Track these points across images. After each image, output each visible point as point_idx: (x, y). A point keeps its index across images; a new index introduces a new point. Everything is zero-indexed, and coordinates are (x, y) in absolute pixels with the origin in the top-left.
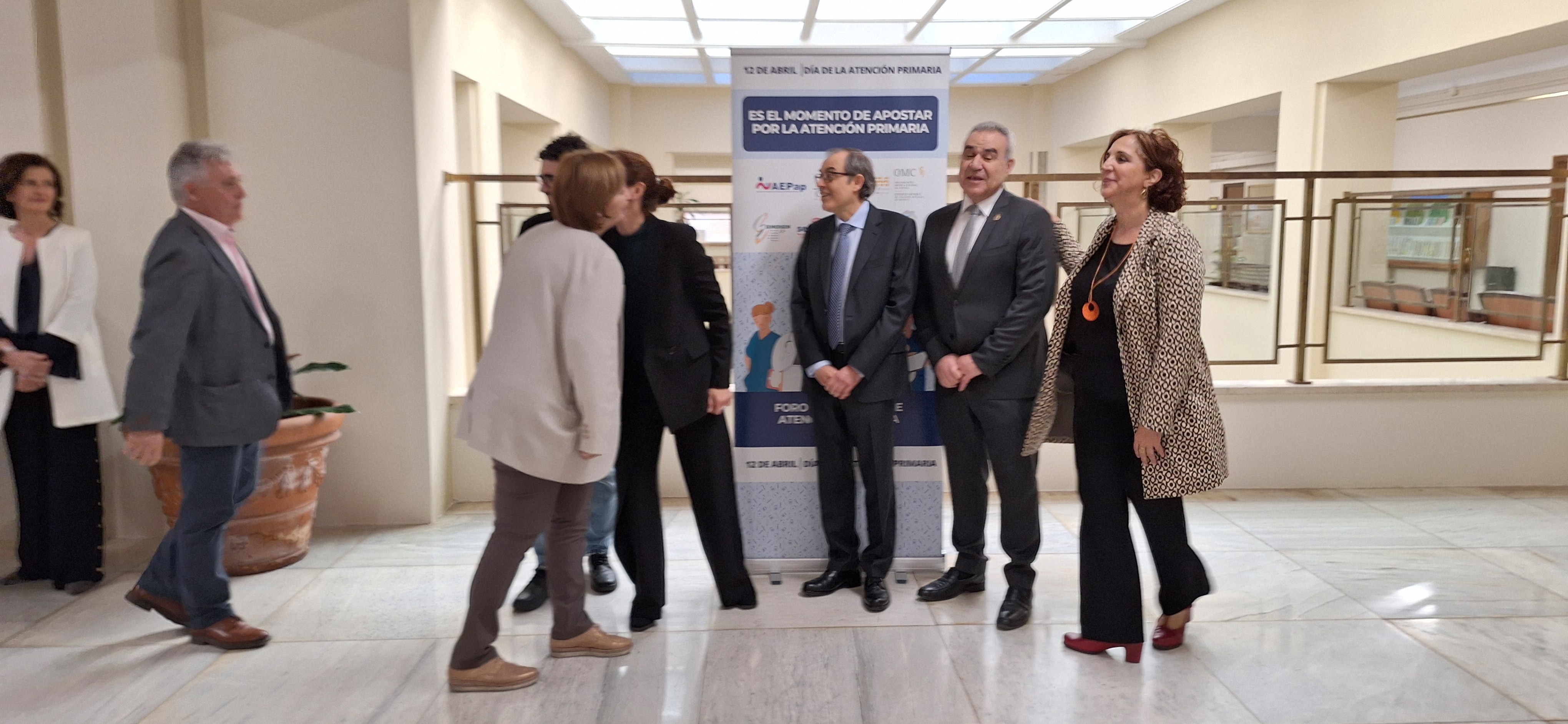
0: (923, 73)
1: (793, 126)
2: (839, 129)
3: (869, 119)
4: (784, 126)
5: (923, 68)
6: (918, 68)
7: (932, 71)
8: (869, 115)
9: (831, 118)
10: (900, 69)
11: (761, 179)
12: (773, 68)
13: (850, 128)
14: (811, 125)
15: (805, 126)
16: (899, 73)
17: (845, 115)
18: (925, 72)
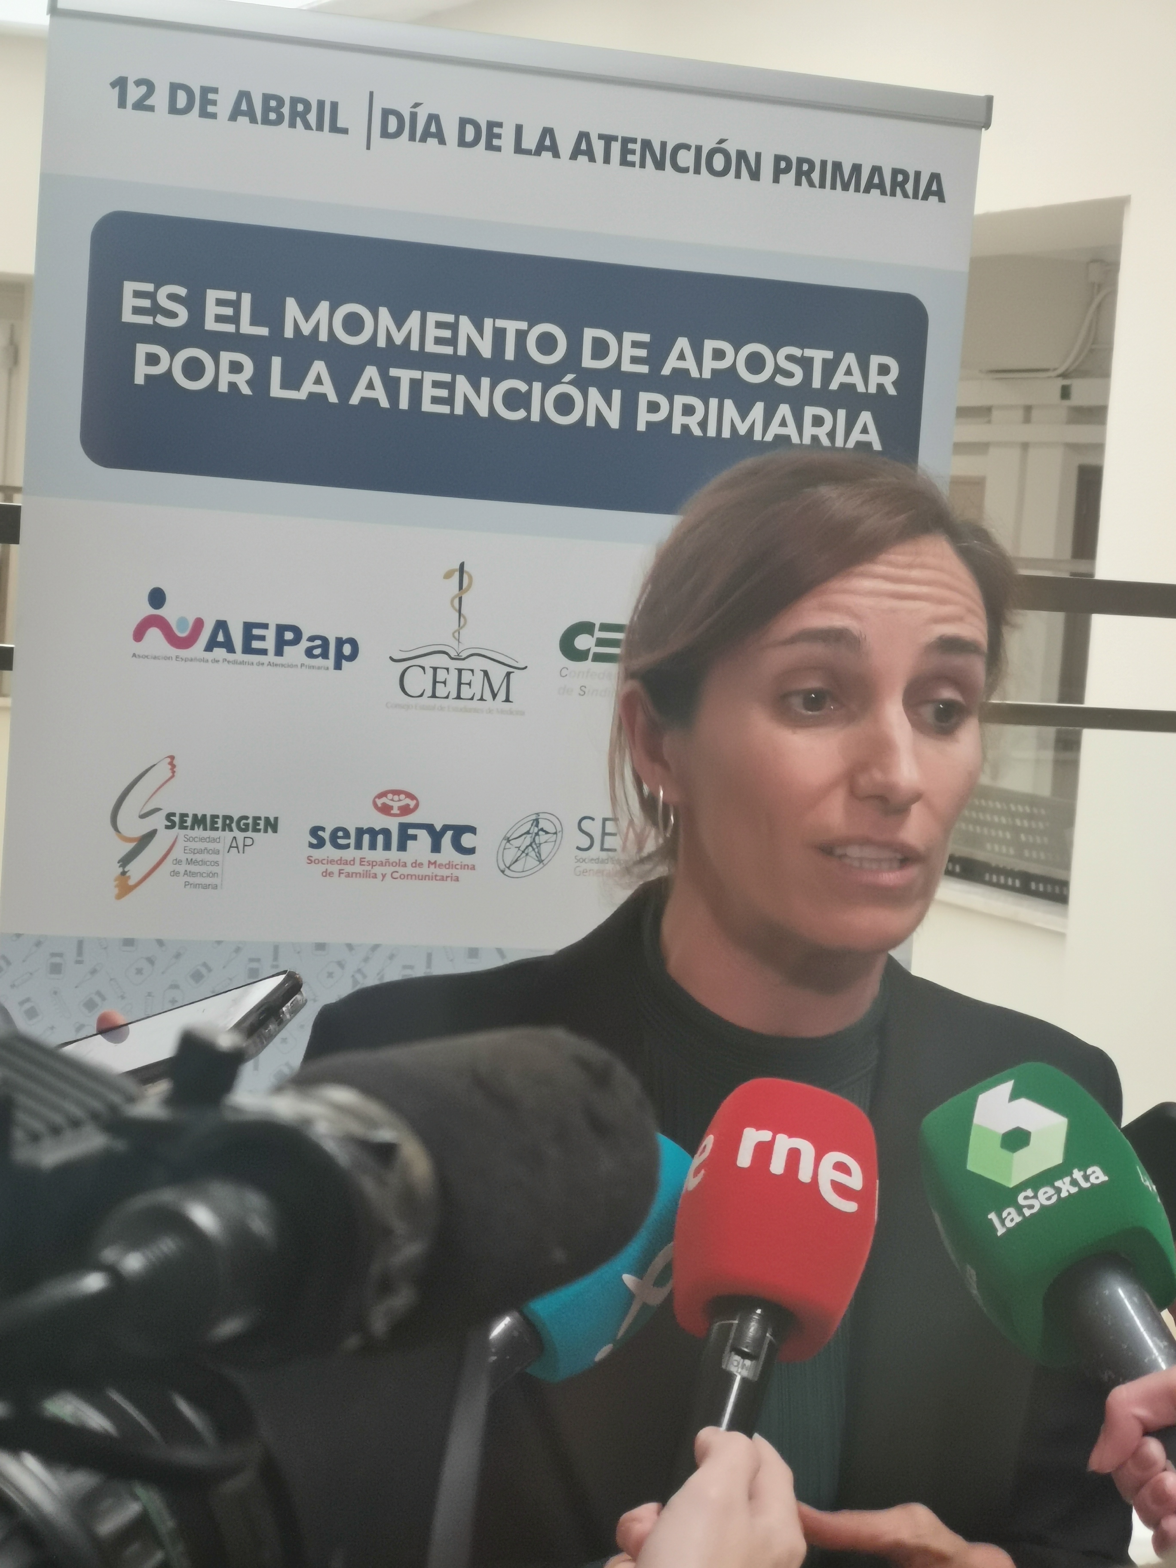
0: (875, 192)
1: (319, 367)
2: (514, 400)
3: (644, 369)
4: (276, 363)
5: (876, 170)
6: (857, 169)
7: (909, 187)
8: (642, 353)
9: (485, 349)
10: (781, 165)
11: (157, 598)
12: (244, 95)
13: (564, 404)
14: (394, 372)
15: (371, 372)
16: (776, 180)
17: (547, 343)
18: (881, 187)
